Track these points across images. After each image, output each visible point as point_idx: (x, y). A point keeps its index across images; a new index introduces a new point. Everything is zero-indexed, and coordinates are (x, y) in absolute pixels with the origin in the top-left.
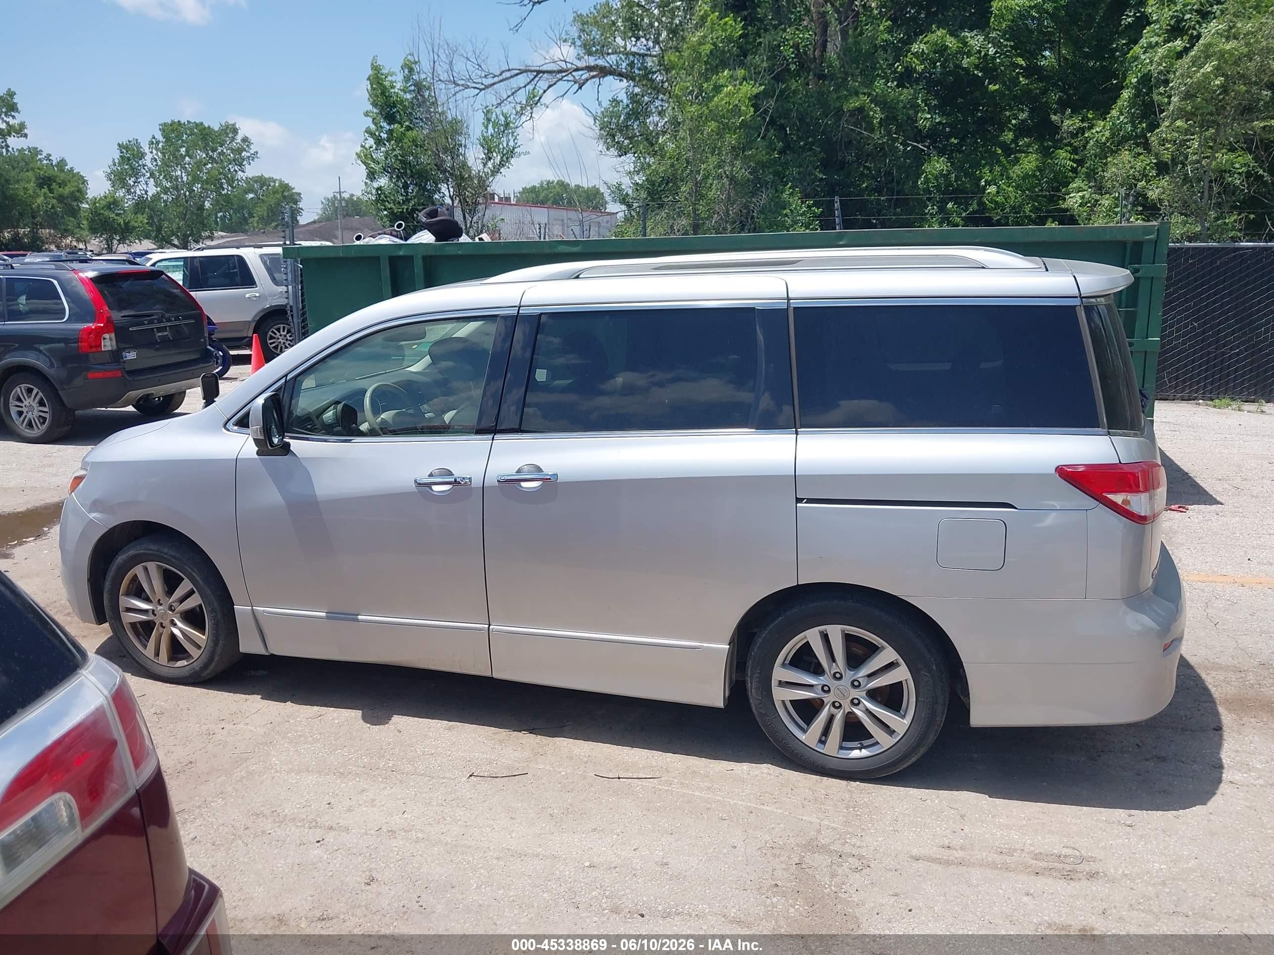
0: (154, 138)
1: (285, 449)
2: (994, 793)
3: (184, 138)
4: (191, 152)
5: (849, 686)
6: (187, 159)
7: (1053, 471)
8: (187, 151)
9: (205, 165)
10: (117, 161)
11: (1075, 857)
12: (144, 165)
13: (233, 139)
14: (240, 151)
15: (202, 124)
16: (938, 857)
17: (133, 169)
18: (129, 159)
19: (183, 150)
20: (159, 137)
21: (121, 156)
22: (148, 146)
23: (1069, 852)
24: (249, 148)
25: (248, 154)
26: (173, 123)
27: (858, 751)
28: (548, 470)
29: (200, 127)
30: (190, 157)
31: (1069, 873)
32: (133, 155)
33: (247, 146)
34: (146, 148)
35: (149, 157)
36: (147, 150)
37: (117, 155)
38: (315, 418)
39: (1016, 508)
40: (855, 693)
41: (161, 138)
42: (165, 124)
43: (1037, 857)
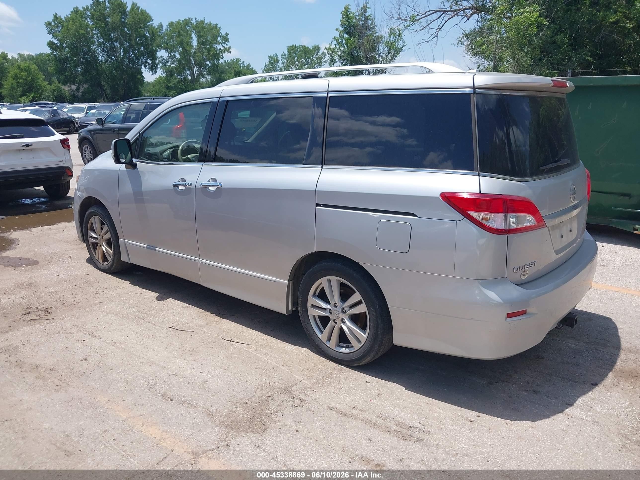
0: (284, 53)
1: (134, 166)
2: (408, 387)
3: (297, 53)
4: (299, 60)
5: (340, 311)
6: (297, 63)
7: (438, 195)
8: (297, 59)
9: (305, 65)
10: (267, 64)
11: (420, 429)
12: (278, 66)
13: (318, 53)
14: (320, 58)
15: (305, 46)
16: (343, 411)
17: (273, 67)
18: (272, 63)
19: (296, 58)
20: (286, 53)
21: (269, 62)
22: (281, 56)
23: (419, 425)
24: (325, 57)
25: (324, 60)
26: (293, 46)
27: (345, 349)
28: (219, 181)
29: (304, 47)
30: (299, 62)
31: (407, 436)
32: (274, 61)
33: (324, 56)
34: (280, 58)
35: (280, 62)
36: (280, 59)
37: (267, 61)
38: (159, 154)
39: (417, 217)
40: (342, 316)
41: (287, 53)
42: (289, 47)
43: (398, 424)
